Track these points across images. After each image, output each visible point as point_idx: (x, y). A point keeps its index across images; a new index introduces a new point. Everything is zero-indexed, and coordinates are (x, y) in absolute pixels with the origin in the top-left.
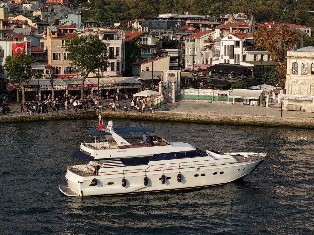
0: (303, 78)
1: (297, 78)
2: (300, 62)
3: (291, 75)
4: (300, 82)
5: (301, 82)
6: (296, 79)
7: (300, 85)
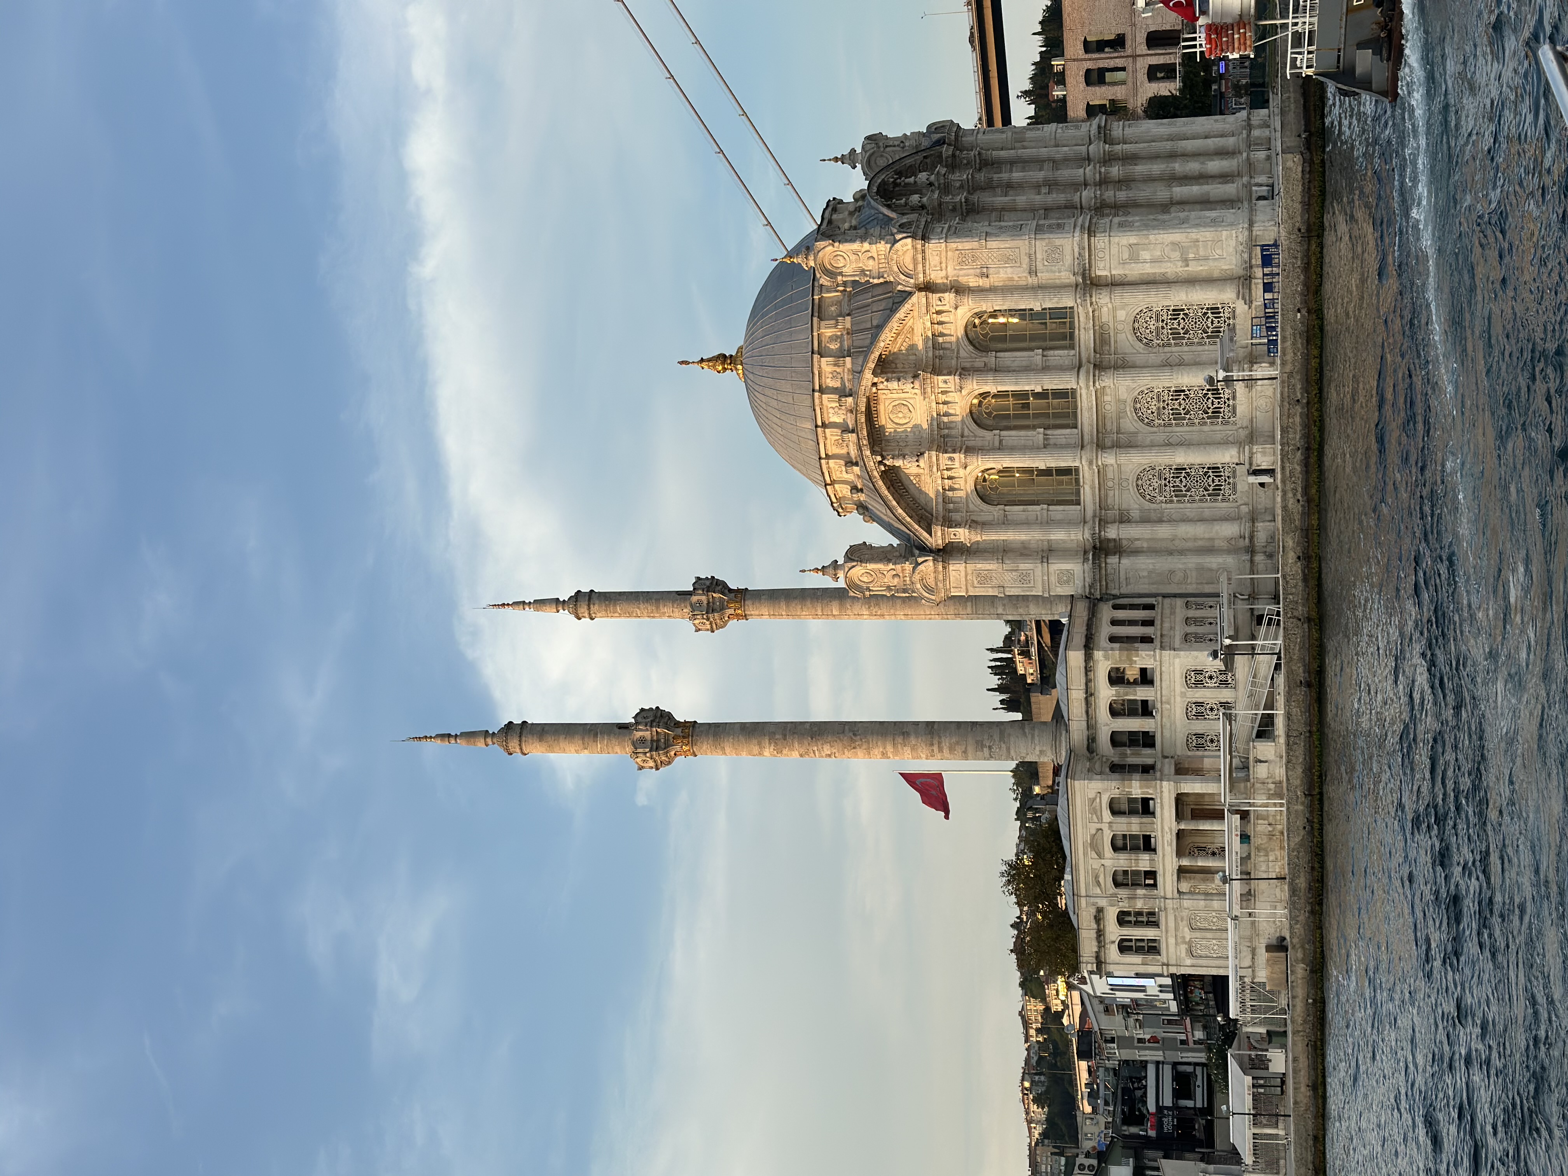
0: (1172, 924)
1: (1172, 941)
2: (1114, 932)
3: (1163, 958)
4: (1188, 934)
5: (1186, 929)
6: (1176, 944)
7: (1198, 934)
